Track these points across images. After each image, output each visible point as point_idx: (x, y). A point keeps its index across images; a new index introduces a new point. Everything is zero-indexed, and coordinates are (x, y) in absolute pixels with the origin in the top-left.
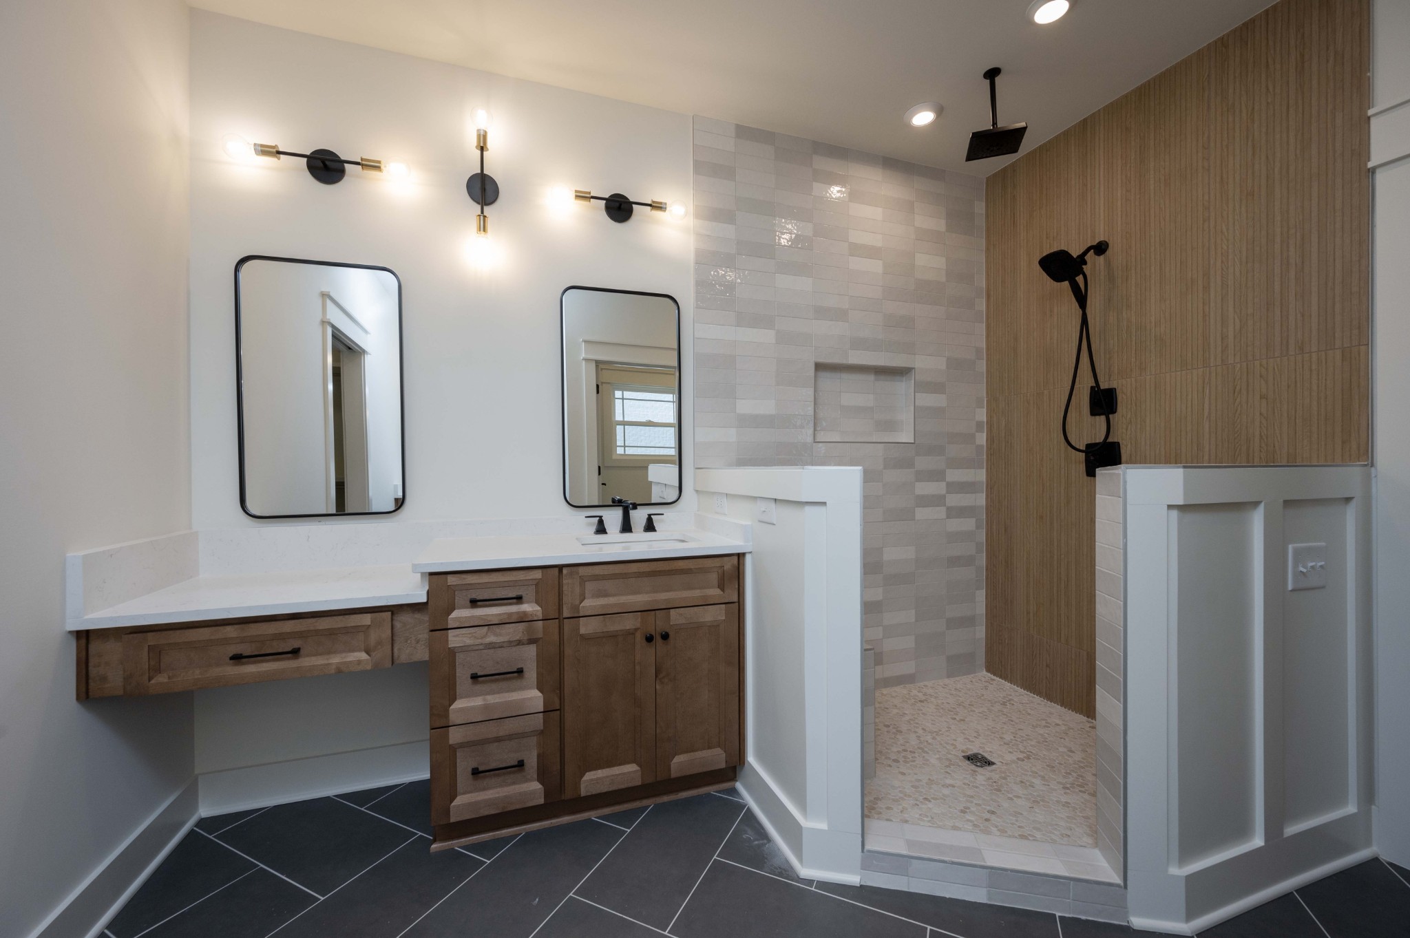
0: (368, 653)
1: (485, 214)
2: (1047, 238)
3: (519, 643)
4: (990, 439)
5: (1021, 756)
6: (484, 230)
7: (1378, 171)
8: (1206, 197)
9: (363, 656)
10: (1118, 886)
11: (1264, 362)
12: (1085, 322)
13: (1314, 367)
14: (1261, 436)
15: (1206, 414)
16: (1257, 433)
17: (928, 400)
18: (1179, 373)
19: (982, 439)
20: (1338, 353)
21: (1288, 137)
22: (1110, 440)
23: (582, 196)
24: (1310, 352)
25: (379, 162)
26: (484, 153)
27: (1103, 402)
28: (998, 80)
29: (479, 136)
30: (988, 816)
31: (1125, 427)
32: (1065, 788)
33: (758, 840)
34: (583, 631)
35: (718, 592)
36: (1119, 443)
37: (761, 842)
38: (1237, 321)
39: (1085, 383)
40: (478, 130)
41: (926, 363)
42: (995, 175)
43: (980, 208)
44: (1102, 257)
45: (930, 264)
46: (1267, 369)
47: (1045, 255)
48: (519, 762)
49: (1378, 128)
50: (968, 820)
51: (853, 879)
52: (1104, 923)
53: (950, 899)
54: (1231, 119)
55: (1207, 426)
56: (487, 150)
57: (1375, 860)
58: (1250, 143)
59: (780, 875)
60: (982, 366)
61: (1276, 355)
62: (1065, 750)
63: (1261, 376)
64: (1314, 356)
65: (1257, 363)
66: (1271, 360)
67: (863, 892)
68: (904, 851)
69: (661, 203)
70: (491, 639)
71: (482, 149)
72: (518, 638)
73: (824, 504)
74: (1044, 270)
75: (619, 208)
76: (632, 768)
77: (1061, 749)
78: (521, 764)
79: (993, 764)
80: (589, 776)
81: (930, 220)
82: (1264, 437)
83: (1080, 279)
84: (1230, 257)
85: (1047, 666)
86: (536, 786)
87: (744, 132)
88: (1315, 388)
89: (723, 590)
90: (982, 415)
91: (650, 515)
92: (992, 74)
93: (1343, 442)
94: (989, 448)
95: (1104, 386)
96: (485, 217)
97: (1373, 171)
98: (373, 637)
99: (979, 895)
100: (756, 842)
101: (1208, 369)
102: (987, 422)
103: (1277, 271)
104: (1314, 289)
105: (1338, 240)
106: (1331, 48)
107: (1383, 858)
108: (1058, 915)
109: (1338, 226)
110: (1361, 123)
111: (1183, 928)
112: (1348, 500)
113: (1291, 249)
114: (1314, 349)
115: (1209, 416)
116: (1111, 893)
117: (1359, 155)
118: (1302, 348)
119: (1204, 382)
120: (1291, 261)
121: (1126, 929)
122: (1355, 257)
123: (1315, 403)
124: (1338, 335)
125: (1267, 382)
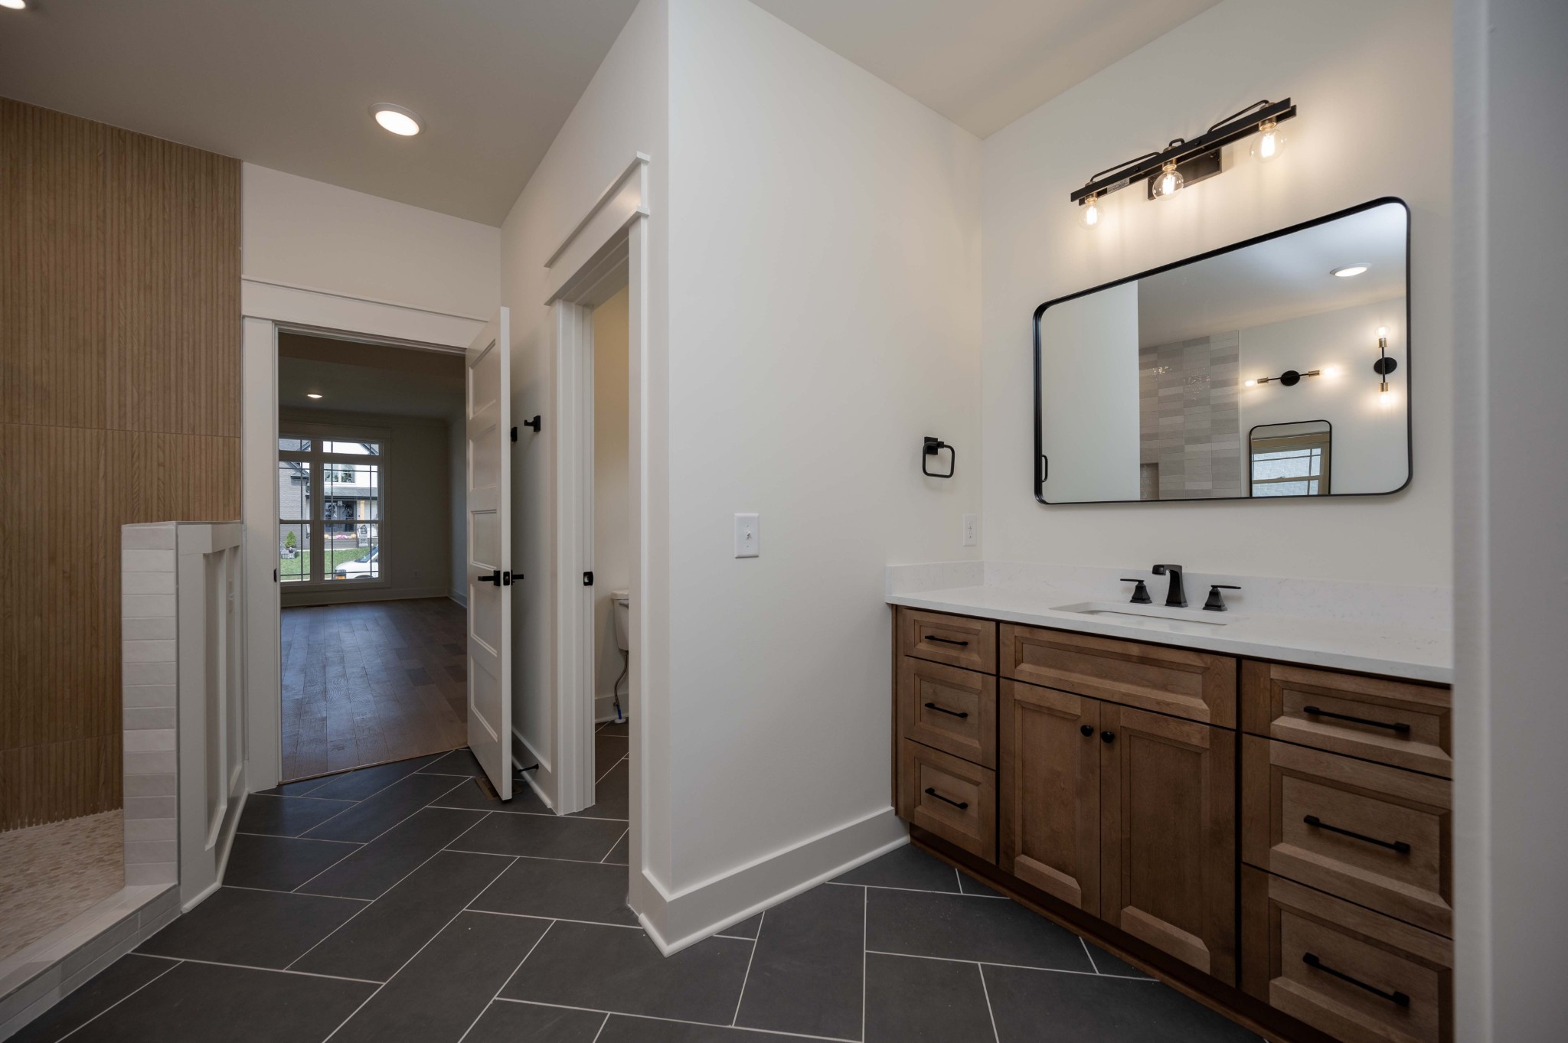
7: (246, 319)
8: (101, 268)
10: (174, 886)
11: (161, 435)
13: (203, 447)
14: (159, 498)
15: (101, 474)
20: (221, 440)
21: (182, 256)
24: (200, 435)
38: (136, 394)
46: (164, 441)
49: (247, 289)
57: (250, 796)
58: (148, 242)
63: (158, 446)
64: (203, 438)
65: (155, 435)
66: (168, 435)
82: (162, 499)
84: (128, 334)
88: (203, 463)
93: (224, 505)
97: (244, 316)
99: (53, 999)
101: (104, 431)
103: (173, 363)
104: (203, 387)
105: (220, 356)
106: (215, 211)
107: (251, 792)
108: (129, 952)
109: (220, 346)
110: (236, 279)
111: (216, 885)
112: (236, 548)
113: (185, 348)
114: (203, 433)
115: (105, 475)
116: (171, 897)
117: (234, 300)
118: (194, 430)
119: (98, 443)
120: (185, 358)
121: (184, 917)
122: (232, 374)
123: (204, 475)
124: (220, 426)
125: (164, 452)
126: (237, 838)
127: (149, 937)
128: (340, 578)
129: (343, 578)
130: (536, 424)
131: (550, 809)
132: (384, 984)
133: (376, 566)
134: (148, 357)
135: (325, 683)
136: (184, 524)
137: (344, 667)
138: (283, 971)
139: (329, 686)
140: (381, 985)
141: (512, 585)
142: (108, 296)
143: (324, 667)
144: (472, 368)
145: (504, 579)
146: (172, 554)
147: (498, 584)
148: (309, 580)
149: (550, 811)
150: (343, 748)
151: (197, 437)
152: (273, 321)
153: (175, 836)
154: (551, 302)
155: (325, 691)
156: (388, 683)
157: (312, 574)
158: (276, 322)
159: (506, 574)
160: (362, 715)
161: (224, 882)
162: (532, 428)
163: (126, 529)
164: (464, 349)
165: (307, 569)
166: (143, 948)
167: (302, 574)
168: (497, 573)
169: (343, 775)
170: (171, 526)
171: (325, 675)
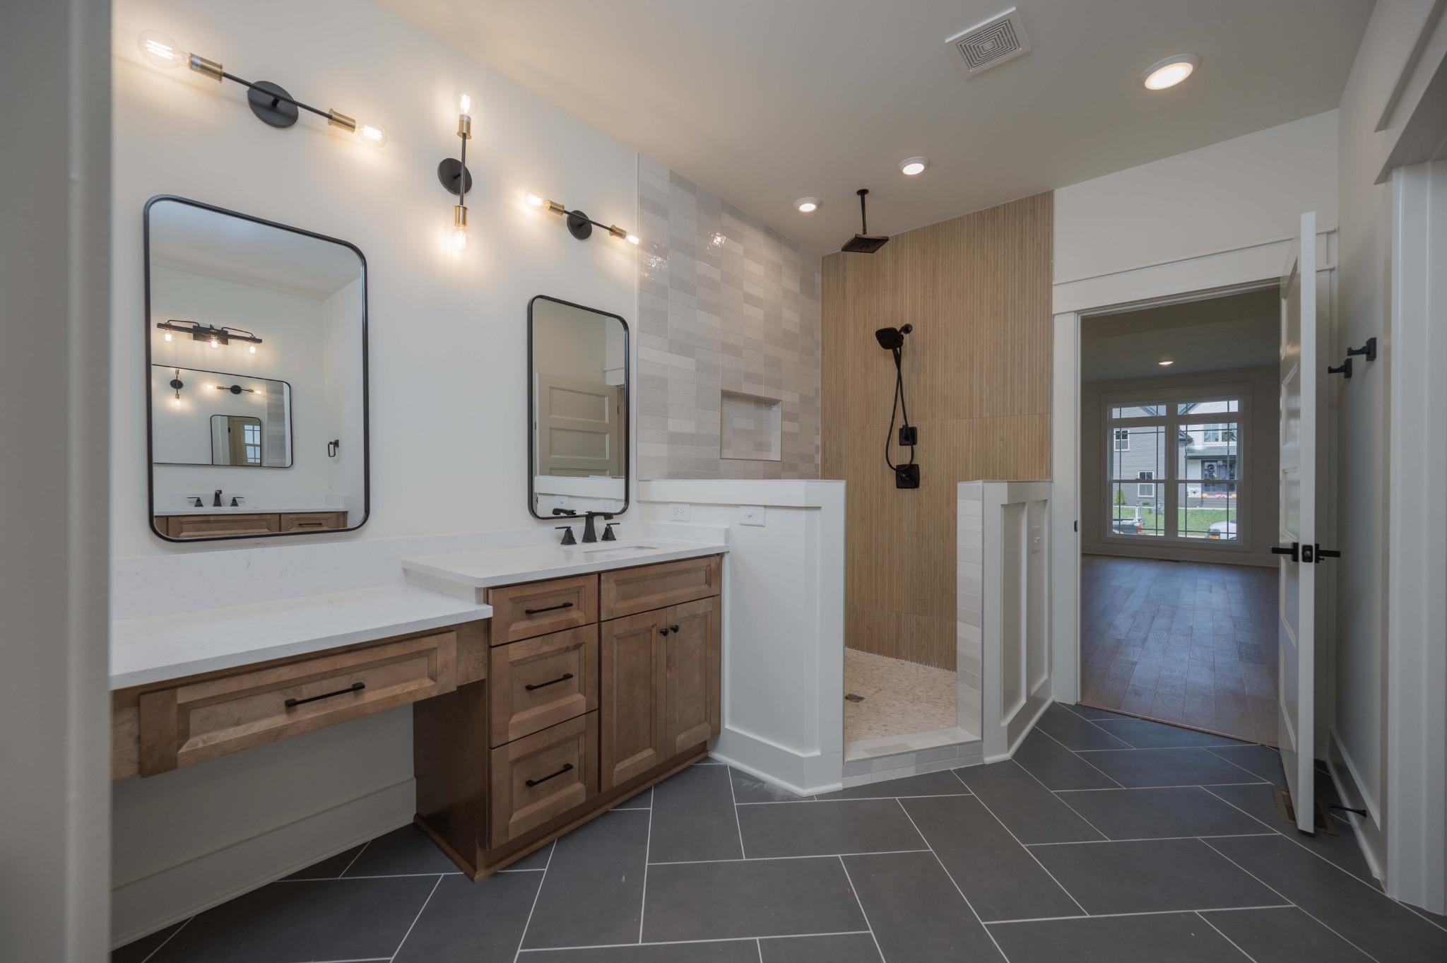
0: (433, 678)
1: (464, 205)
2: (869, 314)
3: (567, 650)
4: (824, 460)
5: (876, 690)
6: (464, 223)
7: (1056, 316)
8: (972, 310)
9: (428, 683)
10: (979, 741)
11: (1002, 419)
12: (900, 378)
13: (1027, 424)
14: (1000, 464)
15: (971, 448)
16: (998, 462)
17: (792, 427)
18: (955, 421)
19: (818, 459)
20: (1038, 417)
21: (1015, 283)
22: (913, 463)
23: (555, 208)
25: (354, 121)
26: (467, 140)
27: (909, 436)
28: (866, 196)
29: (461, 122)
30: (884, 728)
31: (922, 454)
32: (911, 702)
33: (756, 784)
34: (616, 632)
35: (706, 587)
36: (918, 465)
37: (759, 785)
38: (988, 392)
39: (900, 423)
40: (462, 116)
41: (789, 397)
42: (829, 256)
43: (818, 279)
44: (908, 335)
45: (791, 317)
46: (1003, 422)
47: (880, 328)
48: (564, 766)
49: (1056, 292)
50: (876, 733)
51: (838, 786)
52: (974, 767)
53: (896, 780)
54: (985, 264)
55: (971, 456)
56: (470, 138)
57: (1054, 703)
58: (995, 283)
59: (789, 800)
60: (819, 402)
61: (1009, 414)
62: (897, 681)
63: (1000, 427)
64: (1027, 417)
65: (998, 418)
66: (1006, 417)
67: (845, 792)
68: (868, 756)
69: (622, 231)
70: (546, 649)
71: (464, 136)
72: (566, 645)
73: (819, 508)
74: (878, 339)
75: (580, 226)
76: (648, 752)
77: (894, 681)
78: (568, 767)
79: (863, 698)
80: (619, 767)
81: (791, 283)
83: (898, 349)
84: (985, 351)
85: (867, 627)
86: (579, 786)
87: (677, 179)
88: (1027, 436)
89: (710, 586)
90: (818, 441)
91: (608, 525)
92: (863, 193)
93: (1040, 468)
94: (823, 466)
95: (910, 426)
96: (465, 209)
97: (1054, 315)
98: (440, 659)
99: (910, 772)
100: (756, 786)
101: (972, 420)
102: (822, 446)
103: (1009, 364)
104: (1027, 378)
105: (1038, 351)
106: (1035, 239)
107: (1056, 701)
108: (952, 769)
109: (1038, 344)
110: (1049, 287)
111: (1007, 756)
112: (1045, 501)
113: (1016, 352)
114: (1027, 413)
115: (972, 449)
116: (975, 747)
117: (1048, 306)
118: (1021, 412)
119: (969, 427)
120: (1016, 359)
121: (984, 766)
122: (1045, 363)
123: (1027, 445)
124: (1038, 406)
125: (1003, 430)
126: (1033, 730)
127: (963, 767)
128: (1213, 537)
129: (1217, 537)
130: (1370, 350)
131: (1377, 880)
132: (1089, 916)
133: (1233, 527)
134: (995, 364)
135: (1149, 632)
136: (988, 482)
137: (1172, 622)
138: (1023, 846)
139: (1150, 635)
140: (1085, 914)
141: (1317, 561)
142: (975, 328)
143: (1154, 617)
144: (1285, 299)
145: (1303, 553)
146: (980, 502)
147: (1295, 559)
148: (1163, 535)
149: (1376, 883)
150: (1140, 695)
151: (1023, 416)
152: (1075, 312)
153: (980, 705)
154: (1385, 176)
155: (1146, 639)
156: (1212, 649)
157: (1166, 530)
158: (1078, 312)
159: (1306, 548)
160: (1171, 671)
161: (1014, 757)
162: (1364, 356)
163: (961, 485)
164: (1278, 279)
165: (1161, 525)
166: (959, 771)
167: (1157, 530)
168: (1296, 545)
169: (1130, 719)
170: (979, 483)
171: (1151, 625)
